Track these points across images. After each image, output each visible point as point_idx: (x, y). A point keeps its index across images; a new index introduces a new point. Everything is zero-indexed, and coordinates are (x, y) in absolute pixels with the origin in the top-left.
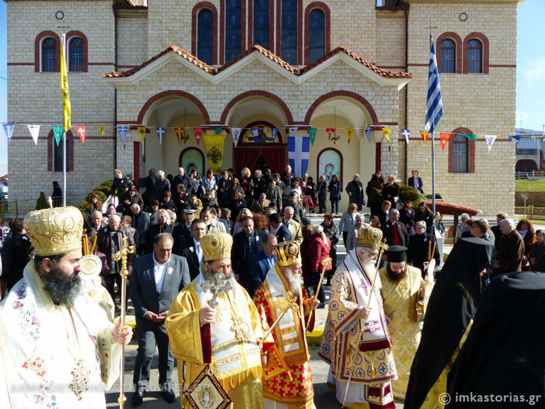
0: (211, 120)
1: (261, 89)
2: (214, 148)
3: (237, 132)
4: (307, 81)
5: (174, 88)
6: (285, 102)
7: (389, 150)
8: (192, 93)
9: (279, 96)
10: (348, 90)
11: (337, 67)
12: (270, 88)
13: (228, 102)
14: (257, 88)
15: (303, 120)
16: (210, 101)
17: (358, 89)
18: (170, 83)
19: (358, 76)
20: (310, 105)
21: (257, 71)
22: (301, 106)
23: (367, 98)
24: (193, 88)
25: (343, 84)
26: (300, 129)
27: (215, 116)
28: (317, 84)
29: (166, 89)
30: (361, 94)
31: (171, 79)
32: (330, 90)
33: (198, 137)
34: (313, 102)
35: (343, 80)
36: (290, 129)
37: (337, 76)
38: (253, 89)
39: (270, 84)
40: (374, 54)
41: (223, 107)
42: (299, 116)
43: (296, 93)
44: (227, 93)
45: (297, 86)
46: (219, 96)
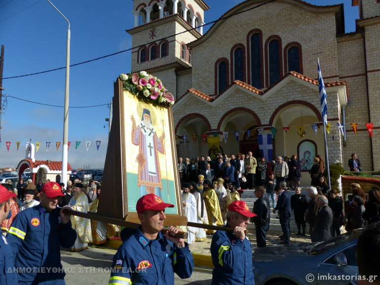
0: (212, 128)
1: (241, 106)
2: (213, 145)
3: (226, 134)
4: (269, 98)
5: (192, 112)
6: (256, 112)
7: (333, 139)
8: (202, 114)
9: (252, 110)
10: (299, 99)
11: (290, 85)
12: (246, 105)
13: (221, 116)
14: (238, 106)
15: (268, 123)
16: (211, 117)
17: (306, 98)
18: (190, 110)
19: (305, 89)
20: (272, 113)
21: (238, 96)
22: (266, 114)
23: (313, 103)
24: (202, 111)
25: (294, 96)
26: (265, 129)
27: (214, 126)
28: (277, 99)
29: (188, 113)
30: (308, 101)
31: (191, 107)
32: (285, 101)
33: (204, 139)
34: (274, 110)
35: (295, 93)
36: (259, 130)
37: (290, 91)
38: (236, 107)
39: (246, 102)
40: (337, 69)
41: (219, 120)
42: (265, 121)
43: (263, 106)
44: (221, 111)
45: (263, 102)
46: (216, 114)
